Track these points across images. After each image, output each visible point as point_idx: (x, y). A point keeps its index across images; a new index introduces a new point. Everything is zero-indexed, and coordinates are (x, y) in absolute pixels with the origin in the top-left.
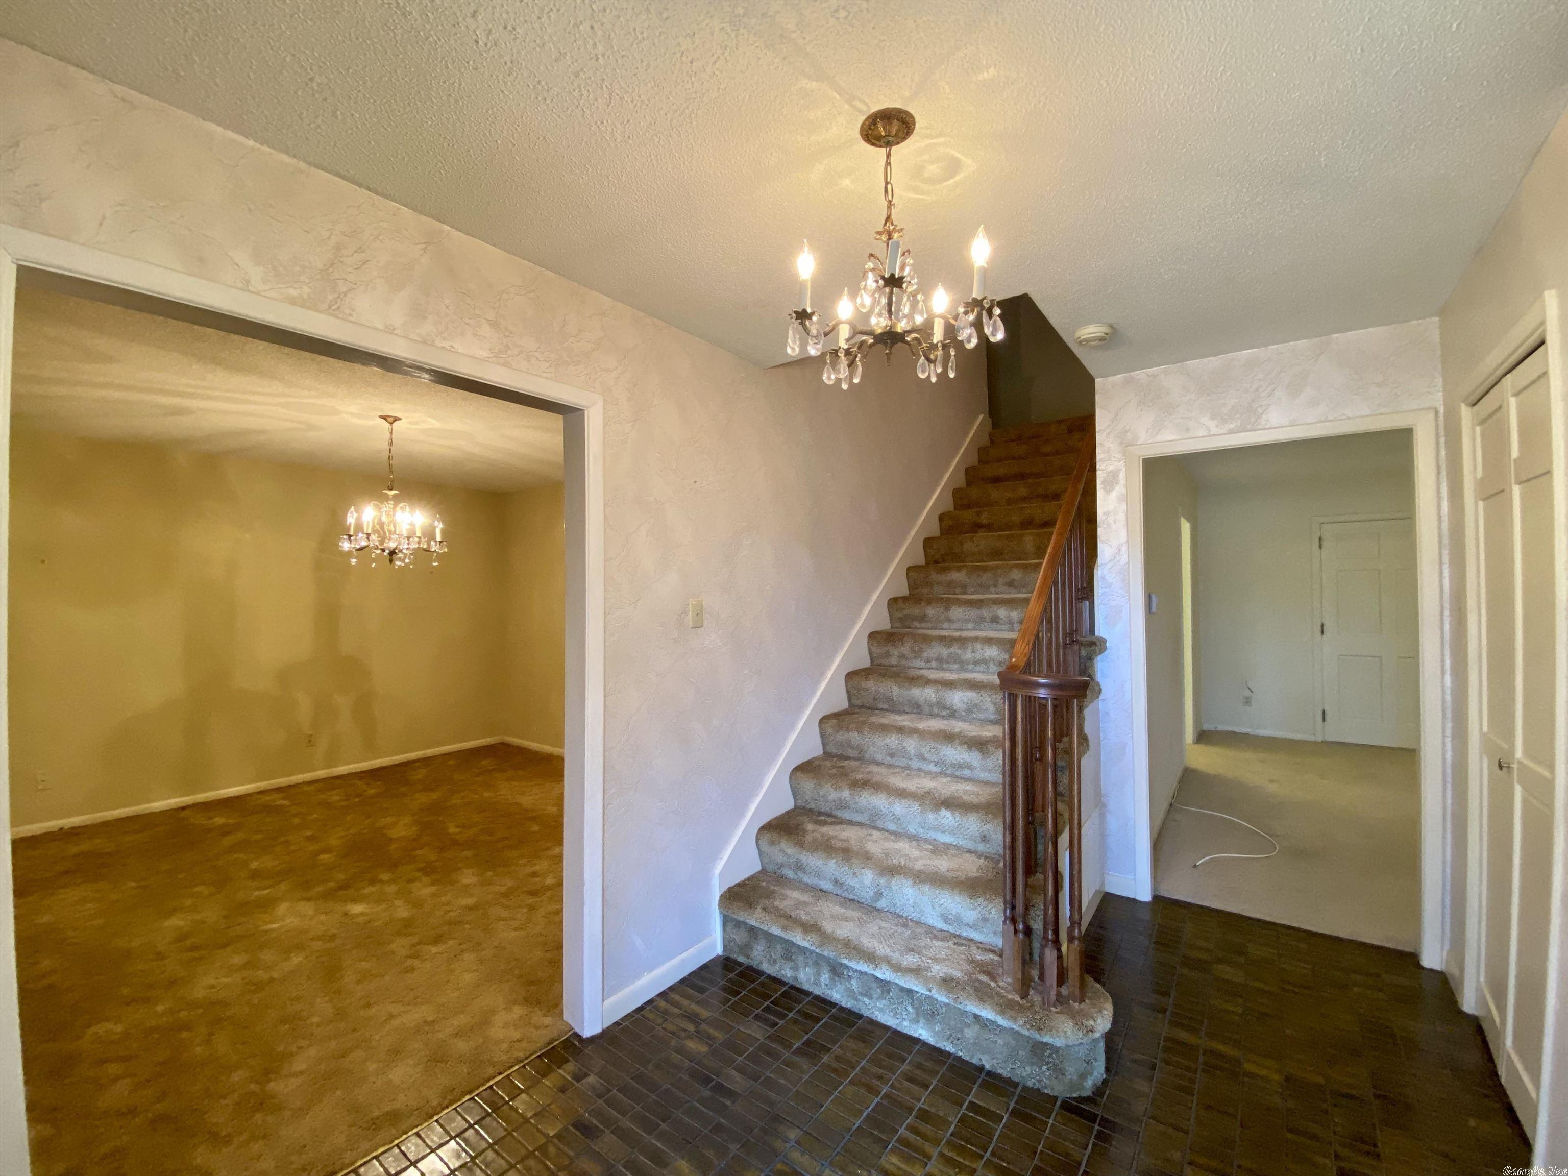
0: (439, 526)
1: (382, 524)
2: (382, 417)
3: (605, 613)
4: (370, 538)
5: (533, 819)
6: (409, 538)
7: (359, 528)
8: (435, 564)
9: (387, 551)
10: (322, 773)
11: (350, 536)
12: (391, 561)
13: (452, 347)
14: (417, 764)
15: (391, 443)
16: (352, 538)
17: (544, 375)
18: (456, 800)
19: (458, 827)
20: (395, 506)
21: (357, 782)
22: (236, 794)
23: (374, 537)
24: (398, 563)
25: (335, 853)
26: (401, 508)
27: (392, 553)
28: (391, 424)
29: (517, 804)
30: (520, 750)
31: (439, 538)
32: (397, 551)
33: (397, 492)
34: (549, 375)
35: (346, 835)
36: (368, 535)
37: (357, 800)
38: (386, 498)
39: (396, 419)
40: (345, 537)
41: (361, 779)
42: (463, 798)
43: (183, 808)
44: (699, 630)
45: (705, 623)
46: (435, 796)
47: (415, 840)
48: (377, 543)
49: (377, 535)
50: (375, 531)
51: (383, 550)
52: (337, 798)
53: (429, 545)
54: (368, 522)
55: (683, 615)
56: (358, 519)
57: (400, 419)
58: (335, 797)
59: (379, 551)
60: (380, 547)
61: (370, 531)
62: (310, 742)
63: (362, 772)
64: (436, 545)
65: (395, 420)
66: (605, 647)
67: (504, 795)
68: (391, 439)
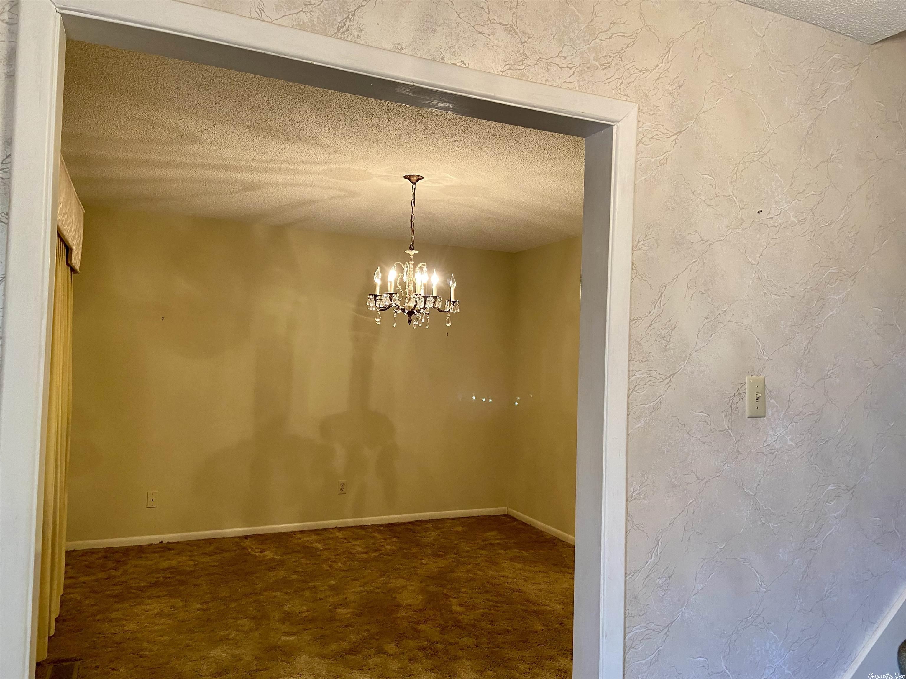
0: (453, 286)
1: (403, 284)
2: (406, 177)
3: (629, 390)
4: (393, 299)
5: (536, 613)
6: (425, 297)
7: (384, 287)
8: (448, 325)
9: (407, 311)
10: (350, 521)
11: (376, 296)
12: (410, 321)
13: (463, 62)
14: (428, 525)
15: (413, 203)
16: (377, 298)
17: (566, 85)
18: (461, 573)
19: (461, 605)
20: (415, 265)
21: (376, 535)
22: (285, 531)
23: (396, 297)
24: (416, 323)
25: (350, 610)
26: (421, 268)
27: (411, 313)
28: (414, 183)
29: (519, 591)
30: (526, 527)
31: (453, 299)
32: (415, 311)
33: (417, 252)
34: (571, 86)
35: (362, 592)
36: (391, 294)
37: (375, 554)
38: (407, 258)
39: (420, 178)
40: (372, 297)
41: (380, 532)
42: (468, 571)
43: (246, 537)
44: (760, 421)
45: (769, 412)
46: (442, 563)
47: (420, 611)
48: (398, 303)
49: (398, 295)
50: (397, 291)
51: (403, 310)
52: (359, 549)
53: (444, 305)
54: (391, 282)
55: (736, 399)
56: (384, 279)
57: (423, 178)
58: (358, 547)
59: (399, 311)
60: (401, 307)
61: (392, 292)
62: (343, 490)
63: (382, 525)
64: (450, 306)
65: (418, 180)
66: (628, 435)
67: (507, 577)
68: (414, 199)
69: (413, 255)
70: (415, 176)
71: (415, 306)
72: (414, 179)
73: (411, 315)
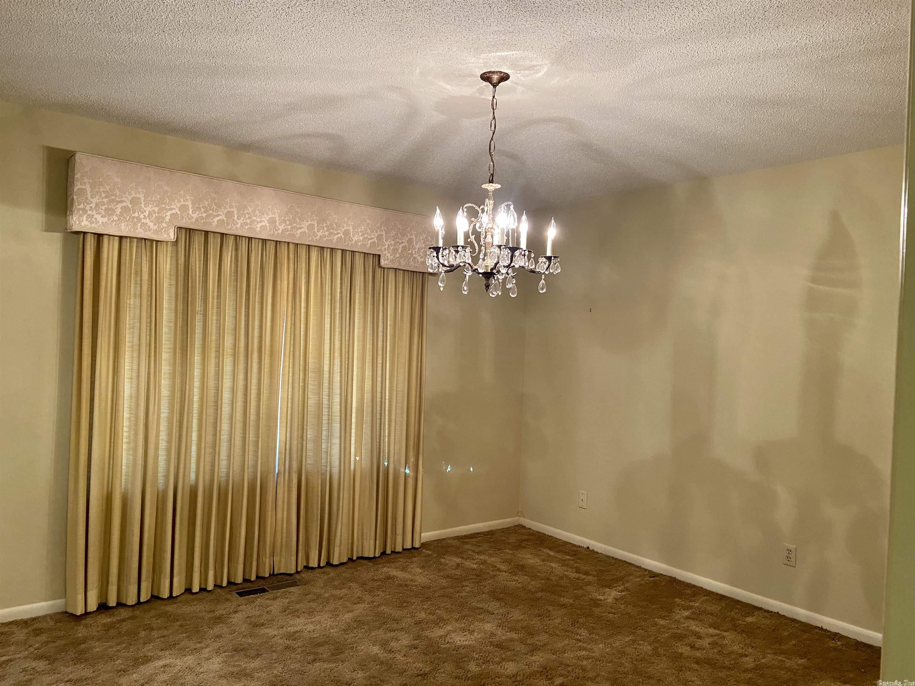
69: (493, 191)
70: (497, 72)
71: (496, 264)
72: (495, 77)
73: (489, 278)
